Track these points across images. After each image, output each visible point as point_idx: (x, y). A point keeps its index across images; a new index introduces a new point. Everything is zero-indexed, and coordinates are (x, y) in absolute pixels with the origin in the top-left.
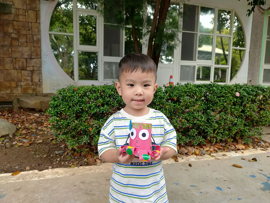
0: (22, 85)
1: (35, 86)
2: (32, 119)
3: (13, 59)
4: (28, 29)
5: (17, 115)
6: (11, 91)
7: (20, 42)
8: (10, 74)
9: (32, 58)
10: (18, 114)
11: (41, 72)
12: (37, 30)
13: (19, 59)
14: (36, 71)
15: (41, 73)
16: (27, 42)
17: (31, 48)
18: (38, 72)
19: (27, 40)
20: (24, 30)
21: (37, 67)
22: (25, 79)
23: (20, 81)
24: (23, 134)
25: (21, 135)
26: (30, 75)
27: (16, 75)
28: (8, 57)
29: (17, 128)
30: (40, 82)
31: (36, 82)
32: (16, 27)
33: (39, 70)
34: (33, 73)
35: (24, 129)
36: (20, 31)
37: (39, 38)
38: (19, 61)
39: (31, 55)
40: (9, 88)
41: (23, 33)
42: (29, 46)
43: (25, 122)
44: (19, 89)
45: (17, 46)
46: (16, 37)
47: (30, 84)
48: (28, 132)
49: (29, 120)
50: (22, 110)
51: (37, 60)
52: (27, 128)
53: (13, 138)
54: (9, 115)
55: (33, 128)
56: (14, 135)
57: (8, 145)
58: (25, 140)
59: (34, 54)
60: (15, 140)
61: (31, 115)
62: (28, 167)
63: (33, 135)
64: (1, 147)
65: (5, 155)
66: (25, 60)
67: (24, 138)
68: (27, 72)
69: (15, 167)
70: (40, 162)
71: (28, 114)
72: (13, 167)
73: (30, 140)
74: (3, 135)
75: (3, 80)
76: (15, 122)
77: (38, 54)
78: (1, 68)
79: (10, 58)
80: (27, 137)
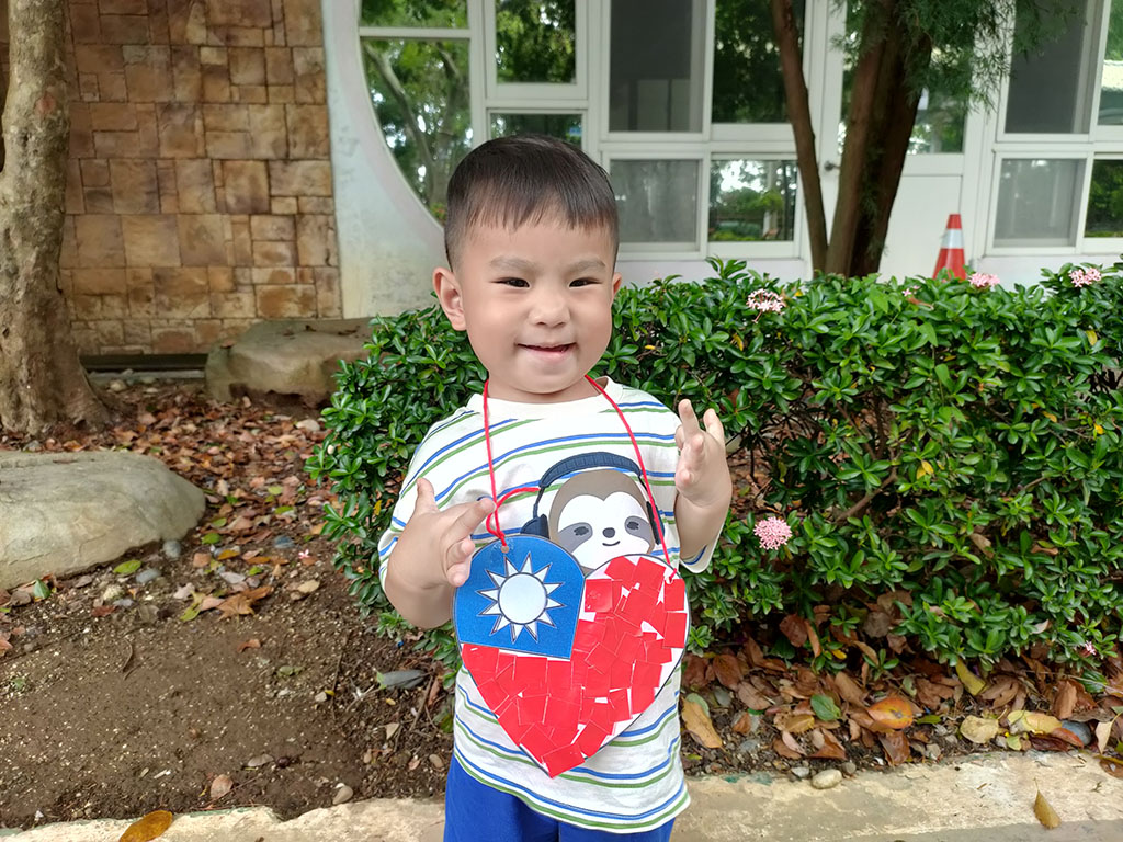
0: (256, 279)
1: (306, 286)
2: (285, 449)
3: (212, 164)
4: (267, 23)
5: (222, 426)
6: (214, 307)
7: (238, 85)
8: (206, 232)
9: (291, 157)
10: (227, 420)
11: (331, 219)
12: (305, 24)
13: (238, 164)
14: (311, 217)
15: (331, 225)
16: (266, 85)
17: (285, 109)
18: (321, 219)
19: (266, 73)
20: (254, 27)
21: (315, 199)
22: (267, 255)
23: (249, 263)
24: (231, 539)
25: (224, 539)
26: (285, 236)
27: (228, 235)
28: (191, 159)
29: (208, 502)
30: (329, 265)
31: (313, 267)
32: (220, 18)
33: (322, 214)
34: (299, 226)
35: (243, 506)
36: (234, 32)
37: (320, 60)
38: (239, 173)
39: (288, 144)
40: (203, 293)
41: (244, 42)
42: (276, 104)
43: (251, 469)
44: (246, 298)
45: (227, 103)
46: (219, 62)
47: (289, 277)
48: (258, 523)
49: (272, 456)
50: (247, 402)
51: (313, 168)
52: (255, 501)
53: (180, 565)
54: (184, 427)
55: (285, 500)
56: (188, 544)
57: (150, 602)
58: (235, 575)
59: (299, 138)
60: (188, 577)
61: (283, 425)
62: (221, 776)
63: (279, 542)
64: (115, 616)
65: (126, 675)
66: (262, 166)
67: (235, 563)
68: (273, 224)
69: (155, 768)
70: (292, 740)
71: (269, 424)
72: (146, 771)
73: (261, 577)
74: (130, 549)
75: (179, 259)
76: (207, 464)
77: (318, 135)
78: (167, 205)
79: (199, 160)
80: (250, 553)
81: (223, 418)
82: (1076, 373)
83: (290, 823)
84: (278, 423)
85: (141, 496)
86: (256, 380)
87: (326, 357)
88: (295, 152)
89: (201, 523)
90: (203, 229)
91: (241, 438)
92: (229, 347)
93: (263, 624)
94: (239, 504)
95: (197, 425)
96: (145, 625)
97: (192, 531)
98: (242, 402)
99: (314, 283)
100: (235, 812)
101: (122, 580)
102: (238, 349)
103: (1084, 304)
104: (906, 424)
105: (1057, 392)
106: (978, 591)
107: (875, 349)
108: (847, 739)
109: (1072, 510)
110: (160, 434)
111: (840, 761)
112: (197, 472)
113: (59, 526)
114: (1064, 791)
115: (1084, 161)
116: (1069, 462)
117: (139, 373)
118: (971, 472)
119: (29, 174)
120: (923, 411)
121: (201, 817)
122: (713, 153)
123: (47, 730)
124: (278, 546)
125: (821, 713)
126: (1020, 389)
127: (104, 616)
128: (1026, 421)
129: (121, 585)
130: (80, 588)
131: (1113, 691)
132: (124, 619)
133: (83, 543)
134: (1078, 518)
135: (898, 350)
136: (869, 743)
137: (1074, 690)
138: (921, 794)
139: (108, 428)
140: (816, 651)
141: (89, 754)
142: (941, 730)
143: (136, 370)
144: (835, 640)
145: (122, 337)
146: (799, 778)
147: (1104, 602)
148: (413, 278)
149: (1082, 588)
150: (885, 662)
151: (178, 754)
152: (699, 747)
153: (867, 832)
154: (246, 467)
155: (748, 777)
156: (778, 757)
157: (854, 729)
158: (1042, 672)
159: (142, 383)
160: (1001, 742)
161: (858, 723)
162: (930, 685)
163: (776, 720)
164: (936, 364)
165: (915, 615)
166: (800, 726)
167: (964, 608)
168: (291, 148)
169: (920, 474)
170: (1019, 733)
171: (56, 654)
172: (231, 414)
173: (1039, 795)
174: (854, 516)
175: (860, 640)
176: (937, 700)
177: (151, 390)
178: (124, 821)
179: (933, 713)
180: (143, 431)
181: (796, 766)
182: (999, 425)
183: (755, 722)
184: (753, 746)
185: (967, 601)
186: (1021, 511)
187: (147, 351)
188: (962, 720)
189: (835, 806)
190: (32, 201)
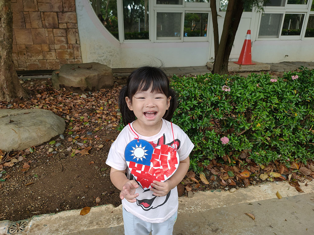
0: (56, 48)
1: (71, 50)
2: (80, 104)
3: (40, 13)
5: (60, 97)
6: (44, 56)
8: (40, 34)
9: (64, 11)
11: (77, 30)
13: (49, 13)
14: (71, 29)
15: (77, 32)
18: (74, 30)
21: (72, 24)
22: (59, 41)
23: (54, 43)
24: (75, 133)
26: (64, 35)
27: (47, 35)
28: (34, 11)
30: (77, 44)
31: (72, 44)
33: (74, 28)
34: (67, 32)
38: (49, 16)
39: (63, 7)
40: (40, 52)
44: (53, 54)
47: (66, 47)
48: (80, 128)
49: (77, 107)
50: (65, 89)
51: (71, 14)
52: (78, 121)
53: (65, 141)
54: (50, 98)
55: (85, 121)
56: (66, 135)
57: (61, 152)
58: (81, 143)
59: (66, 5)
60: (68, 144)
61: (77, 96)
62: (98, 197)
63: (88, 133)
64: (54, 156)
65: (63, 172)
66: (55, 14)
67: (79, 140)
68: (60, 31)
69: (81, 196)
70: (111, 187)
71: (72, 96)
72: (79, 197)
73: (87, 143)
74: (52, 138)
75: (33, 42)
76: (61, 110)
77: (72, 4)
78: (28, 26)
79: (36, 12)
80: (82, 137)
81: (60, 95)
82: (293, 102)
83: (117, 207)
84: (75, 96)
85: (52, 123)
86: (66, 83)
87: (86, 77)
88: (65, 10)
89: (66, 128)
90: (39, 33)
91: (67, 101)
92: (58, 74)
93: (92, 157)
94: (74, 122)
95: (53, 97)
96: (62, 158)
97: (65, 131)
98: (63, 90)
99: (73, 49)
100: (104, 206)
101: (52, 146)
102: (61, 74)
103: (294, 84)
104: (256, 115)
105: (288, 106)
106: (266, 148)
107: (250, 100)
108: (236, 180)
109: (289, 132)
110: (44, 100)
111: (235, 186)
112: (60, 113)
113: (33, 133)
114: (282, 190)
115: (283, 14)
116: (289, 122)
117: (25, 77)
118: (268, 125)
119: (2, 29)
120: (259, 113)
121: (96, 208)
122: (185, 11)
123: (49, 188)
124: (88, 134)
125: (230, 175)
126: (280, 107)
127: (50, 156)
128: (280, 113)
129: (52, 148)
130: (41, 149)
131: (292, 167)
132: (56, 157)
133: (40, 137)
134: (290, 134)
135: (255, 100)
136: (241, 181)
137: (284, 167)
138: (253, 193)
139: (29, 99)
140: (230, 162)
141: (63, 194)
142: (256, 177)
143: (23, 76)
144: (233, 159)
145: (18, 66)
146: (227, 190)
147: (293, 150)
148: (101, 47)
149: (289, 148)
150: (244, 164)
151: (84, 192)
152: (204, 184)
153: (243, 202)
154: (72, 110)
155: (216, 191)
156: (221, 185)
157: (237, 178)
158: (277, 164)
159: (28, 80)
160: (268, 179)
161: (238, 177)
162: (253, 167)
163: (220, 177)
164: (263, 102)
165: (253, 155)
166: (226, 178)
167: (263, 153)
168: (64, 8)
169: (257, 126)
170: (272, 177)
171: (42, 167)
172: (61, 93)
173: (277, 192)
174: (241, 135)
175: (239, 159)
176: (255, 170)
177: (32, 83)
178: (79, 210)
179: (254, 173)
180: (39, 100)
181: (226, 188)
182: (275, 114)
183: (215, 178)
184: (215, 183)
185: (264, 151)
186: (278, 133)
187: (25, 70)
188: (260, 175)
189: (235, 196)
190: (4, 37)
